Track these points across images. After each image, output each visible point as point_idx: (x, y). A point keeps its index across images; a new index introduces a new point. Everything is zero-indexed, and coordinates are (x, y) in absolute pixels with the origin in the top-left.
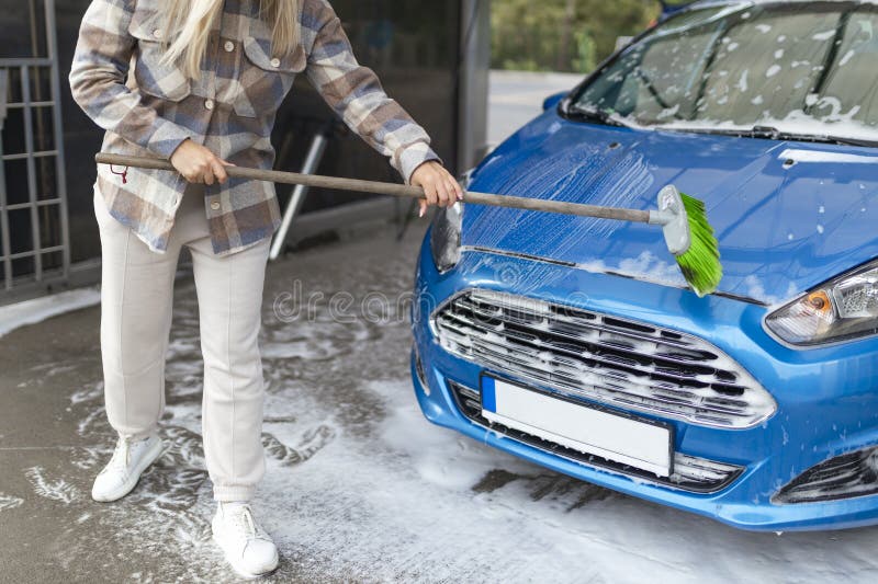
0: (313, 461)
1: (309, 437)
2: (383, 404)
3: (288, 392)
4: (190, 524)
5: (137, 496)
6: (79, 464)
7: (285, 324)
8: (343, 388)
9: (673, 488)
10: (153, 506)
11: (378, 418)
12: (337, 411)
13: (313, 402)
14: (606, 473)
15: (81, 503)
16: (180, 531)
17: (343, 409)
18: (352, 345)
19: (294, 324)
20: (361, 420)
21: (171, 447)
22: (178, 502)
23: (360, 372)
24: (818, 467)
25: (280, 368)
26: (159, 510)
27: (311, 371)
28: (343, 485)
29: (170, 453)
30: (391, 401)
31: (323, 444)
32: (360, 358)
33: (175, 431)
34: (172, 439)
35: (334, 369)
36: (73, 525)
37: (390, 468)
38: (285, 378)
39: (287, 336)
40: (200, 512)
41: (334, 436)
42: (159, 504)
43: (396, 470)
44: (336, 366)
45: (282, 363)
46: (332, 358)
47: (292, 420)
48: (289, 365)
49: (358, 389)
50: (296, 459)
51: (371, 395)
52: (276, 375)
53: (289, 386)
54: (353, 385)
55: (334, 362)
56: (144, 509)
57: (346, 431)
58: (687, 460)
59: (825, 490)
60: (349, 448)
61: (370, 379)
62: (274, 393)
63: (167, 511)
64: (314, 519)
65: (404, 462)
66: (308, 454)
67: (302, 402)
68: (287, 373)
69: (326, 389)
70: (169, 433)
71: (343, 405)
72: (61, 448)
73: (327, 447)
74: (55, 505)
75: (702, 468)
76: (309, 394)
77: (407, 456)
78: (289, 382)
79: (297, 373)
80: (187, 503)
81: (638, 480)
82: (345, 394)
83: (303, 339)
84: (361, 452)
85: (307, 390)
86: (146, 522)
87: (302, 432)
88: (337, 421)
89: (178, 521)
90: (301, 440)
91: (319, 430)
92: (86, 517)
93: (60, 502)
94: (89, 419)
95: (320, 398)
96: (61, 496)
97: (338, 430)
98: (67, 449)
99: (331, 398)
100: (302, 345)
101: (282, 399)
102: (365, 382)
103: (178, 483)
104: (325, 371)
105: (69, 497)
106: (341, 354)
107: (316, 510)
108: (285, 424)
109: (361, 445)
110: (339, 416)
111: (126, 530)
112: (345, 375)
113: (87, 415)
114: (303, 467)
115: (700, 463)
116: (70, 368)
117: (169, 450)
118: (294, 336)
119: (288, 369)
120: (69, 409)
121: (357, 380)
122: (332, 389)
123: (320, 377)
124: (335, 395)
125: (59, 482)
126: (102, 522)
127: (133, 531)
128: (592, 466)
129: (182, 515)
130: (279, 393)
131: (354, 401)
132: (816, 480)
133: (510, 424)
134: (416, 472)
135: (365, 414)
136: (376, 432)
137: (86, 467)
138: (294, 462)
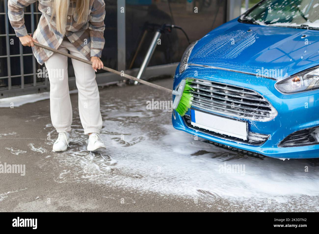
0: (134, 146)
1: (135, 139)
2: (167, 131)
3: (130, 127)
4: (86, 160)
5: (68, 152)
6: (48, 143)
7: (135, 106)
8: (152, 126)
9: (249, 144)
10: (73, 155)
11: (163, 135)
12: (148, 133)
13: (139, 130)
14: (229, 141)
15: (47, 153)
16: (82, 161)
17: (150, 132)
18: (160, 114)
19: (139, 107)
20: (157, 135)
21: (82, 140)
22: (82, 154)
23: (161, 122)
24: (292, 135)
25: (129, 119)
26: (75, 156)
27: (141, 121)
28: (144, 152)
29: (81, 142)
30: (170, 131)
31: (140, 141)
32: (163, 118)
33: (85, 136)
34: (83, 138)
35: (151, 120)
36: (44, 158)
37: (162, 148)
38: (130, 122)
39: (135, 110)
40: (90, 157)
41: (144, 140)
42: (75, 154)
43: (165, 149)
44: (152, 120)
45: (131, 118)
46: (151, 117)
47: (130, 135)
48: (133, 119)
49: (158, 127)
50: (128, 145)
51: (162, 129)
52: (127, 122)
53: (132, 125)
54: (157, 125)
55: (151, 119)
56: (70, 155)
57: (150, 138)
58: (253, 135)
59: (296, 143)
60: (149, 143)
61: (164, 124)
62: (125, 127)
63: (78, 156)
64: (130, 160)
65: (169, 147)
66: (133, 144)
67: (135, 130)
68: (131, 121)
69: (146, 126)
70: (82, 136)
71: (151, 131)
72: (41, 139)
73: (141, 142)
74: (38, 154)
75: (258, 137)
76: (138, 127)
77: (170, 145)
78: (132, 124)
79: (136, 121)
80: (85, 155)
81: (238, 142)
82: (153, 128)
83: (141, 111)
84: (154, 144)
85: (138, 126)
86: (70, 158)
87: (133, 138)
88: (147, 135)
89: (81, 159)
90: (131, 140)
91: (139, 138)
92: (49, 156)
93: (40, 153)
94: (52, 132)
95: (143, 129)
96: (40, 151)
97: (147, 138)
98: (43, 139)
99: (147, 129)
100: (140, 113)
101: (128, 129)
102: (162, 125)
103: (83, 149)
104: (147, 121)
105: (43, 152)
106: (155, 116)
107: (132, 158)
108: (127, 136)
109: (154, 142)
110: (148, 134)
111: (63, 160)
112: (155, 122)
113: (51, 130)
114: (130, 147)
115: (257, 135)
116: (46, 117)
117: (81, 141)
118: (138, 110)
119: (132, 120)
120: (45, 129)
121: (158, 124)
122: (148, 126)
123: (144, 123)
124: (149, 128)
125: (40, 148)
126: (54, 158)
127: (65, 160)
128: (225, 139)
129: (83, 157)
130: (126, 127)
131: (155, 130)
132: (292, 139)
133: (200, 126)
134: (172, 150)
135: (158, 134)
136: (161, 139)
137: (50, 144)
138: (128, 146)
